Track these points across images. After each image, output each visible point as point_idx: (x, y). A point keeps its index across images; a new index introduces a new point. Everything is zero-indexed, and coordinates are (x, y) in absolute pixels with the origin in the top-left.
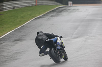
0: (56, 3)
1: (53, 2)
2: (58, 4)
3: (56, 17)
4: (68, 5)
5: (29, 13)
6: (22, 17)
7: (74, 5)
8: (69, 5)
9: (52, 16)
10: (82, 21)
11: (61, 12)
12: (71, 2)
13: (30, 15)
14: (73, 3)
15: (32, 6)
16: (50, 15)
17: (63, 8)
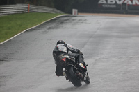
0: (55, 10)
1: (52, 9)
2: (59, 11)
3: (55, 30)
4: (72, 13)
5: (19, 22)
6: (9, 28)
7: (80, 14)
8: (74, 14)
9: (50, 28)
10: (91, 36)
11: (62, 23)
12: (76, 10)
13: (20, 26)
14: (79, 12)
15: (23, 13)
16: (48, 27)
17: (66, 18)
